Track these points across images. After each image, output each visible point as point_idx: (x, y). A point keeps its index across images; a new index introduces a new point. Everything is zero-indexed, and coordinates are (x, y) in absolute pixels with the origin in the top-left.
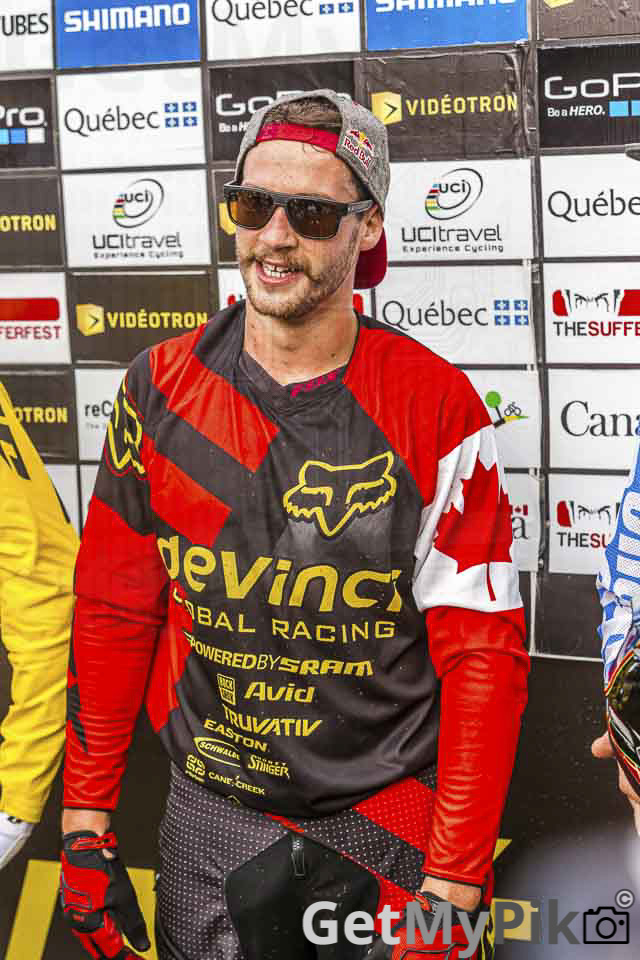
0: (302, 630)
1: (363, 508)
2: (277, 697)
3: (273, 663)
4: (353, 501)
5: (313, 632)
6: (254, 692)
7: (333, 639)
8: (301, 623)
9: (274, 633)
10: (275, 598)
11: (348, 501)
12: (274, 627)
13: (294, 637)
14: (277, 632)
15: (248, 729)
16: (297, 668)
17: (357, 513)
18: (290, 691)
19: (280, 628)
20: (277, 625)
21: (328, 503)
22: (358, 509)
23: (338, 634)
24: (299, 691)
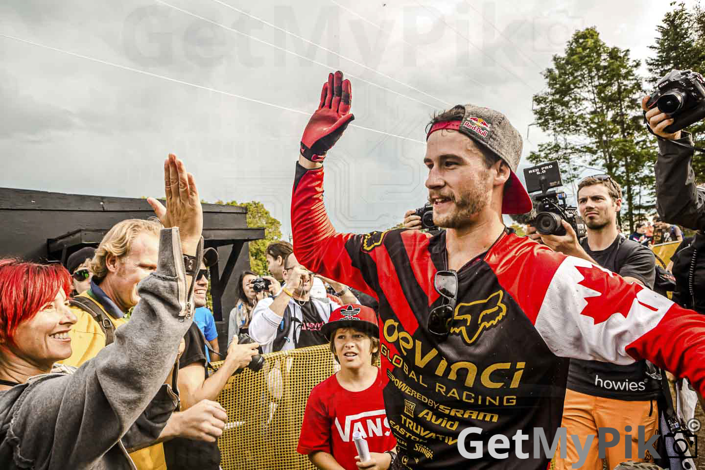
0: (454, 393)
1: (488, 325)
2: (438, 423)
3: (436, 406)
4: (482, 321)
5: (461, 396)
6: (426, 414)
7: (472, 401)
8: (454, 390)
9: (437, 391)
10: (440, 371)
11: (479, 322)
12: (437, 388)
13: (448, 396)
14: (439, 390)
15: (418, 432)
16: (449, 411)
17: (485, 329)
18: (445, 422)
19: (440, 388)
20: (439, 387)
21: (468, 324)
22: (485, 326)
23: (476, 400)
24: (450, 423)
